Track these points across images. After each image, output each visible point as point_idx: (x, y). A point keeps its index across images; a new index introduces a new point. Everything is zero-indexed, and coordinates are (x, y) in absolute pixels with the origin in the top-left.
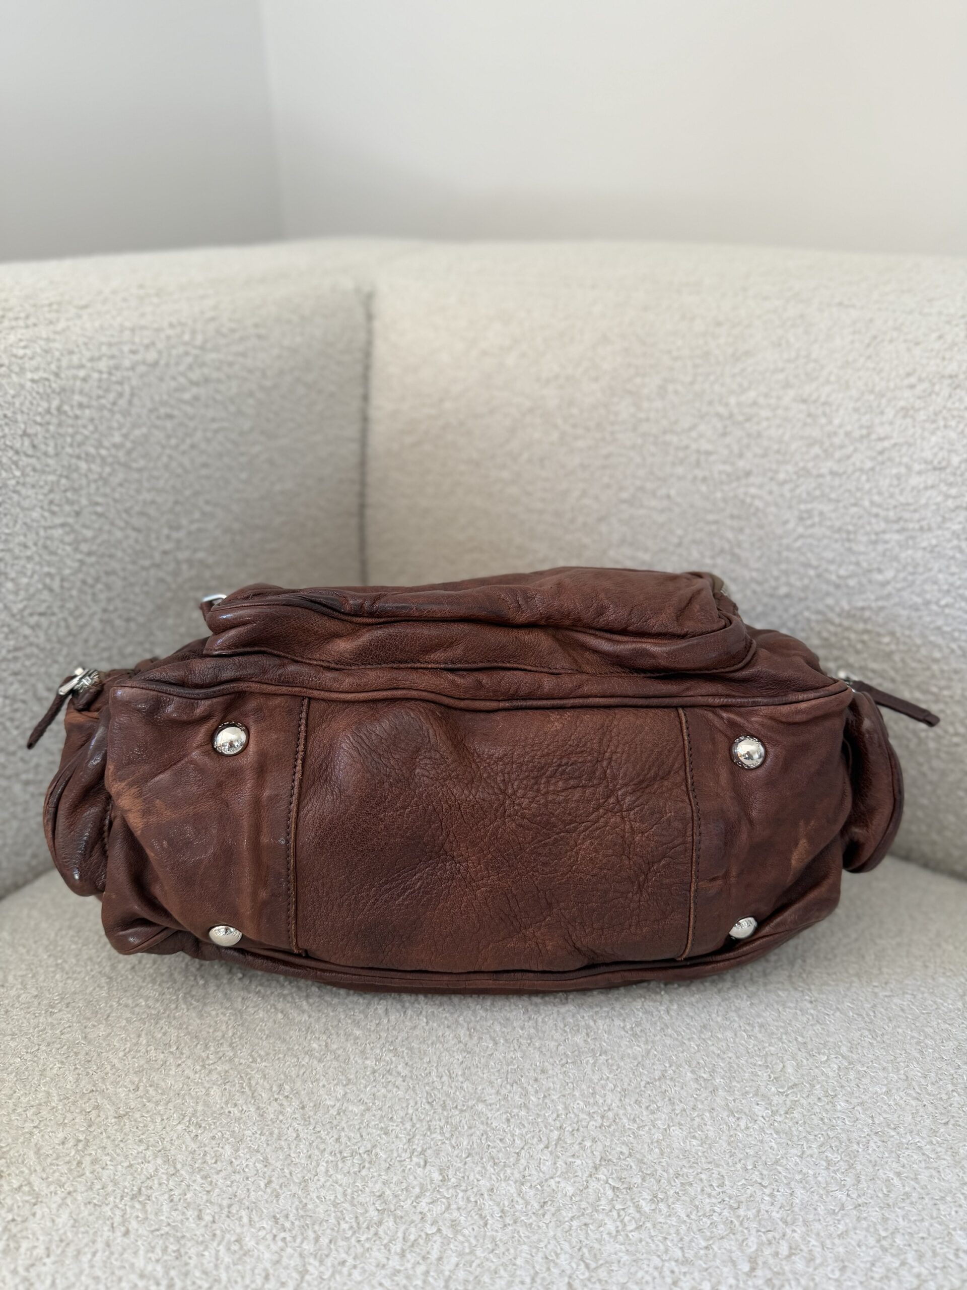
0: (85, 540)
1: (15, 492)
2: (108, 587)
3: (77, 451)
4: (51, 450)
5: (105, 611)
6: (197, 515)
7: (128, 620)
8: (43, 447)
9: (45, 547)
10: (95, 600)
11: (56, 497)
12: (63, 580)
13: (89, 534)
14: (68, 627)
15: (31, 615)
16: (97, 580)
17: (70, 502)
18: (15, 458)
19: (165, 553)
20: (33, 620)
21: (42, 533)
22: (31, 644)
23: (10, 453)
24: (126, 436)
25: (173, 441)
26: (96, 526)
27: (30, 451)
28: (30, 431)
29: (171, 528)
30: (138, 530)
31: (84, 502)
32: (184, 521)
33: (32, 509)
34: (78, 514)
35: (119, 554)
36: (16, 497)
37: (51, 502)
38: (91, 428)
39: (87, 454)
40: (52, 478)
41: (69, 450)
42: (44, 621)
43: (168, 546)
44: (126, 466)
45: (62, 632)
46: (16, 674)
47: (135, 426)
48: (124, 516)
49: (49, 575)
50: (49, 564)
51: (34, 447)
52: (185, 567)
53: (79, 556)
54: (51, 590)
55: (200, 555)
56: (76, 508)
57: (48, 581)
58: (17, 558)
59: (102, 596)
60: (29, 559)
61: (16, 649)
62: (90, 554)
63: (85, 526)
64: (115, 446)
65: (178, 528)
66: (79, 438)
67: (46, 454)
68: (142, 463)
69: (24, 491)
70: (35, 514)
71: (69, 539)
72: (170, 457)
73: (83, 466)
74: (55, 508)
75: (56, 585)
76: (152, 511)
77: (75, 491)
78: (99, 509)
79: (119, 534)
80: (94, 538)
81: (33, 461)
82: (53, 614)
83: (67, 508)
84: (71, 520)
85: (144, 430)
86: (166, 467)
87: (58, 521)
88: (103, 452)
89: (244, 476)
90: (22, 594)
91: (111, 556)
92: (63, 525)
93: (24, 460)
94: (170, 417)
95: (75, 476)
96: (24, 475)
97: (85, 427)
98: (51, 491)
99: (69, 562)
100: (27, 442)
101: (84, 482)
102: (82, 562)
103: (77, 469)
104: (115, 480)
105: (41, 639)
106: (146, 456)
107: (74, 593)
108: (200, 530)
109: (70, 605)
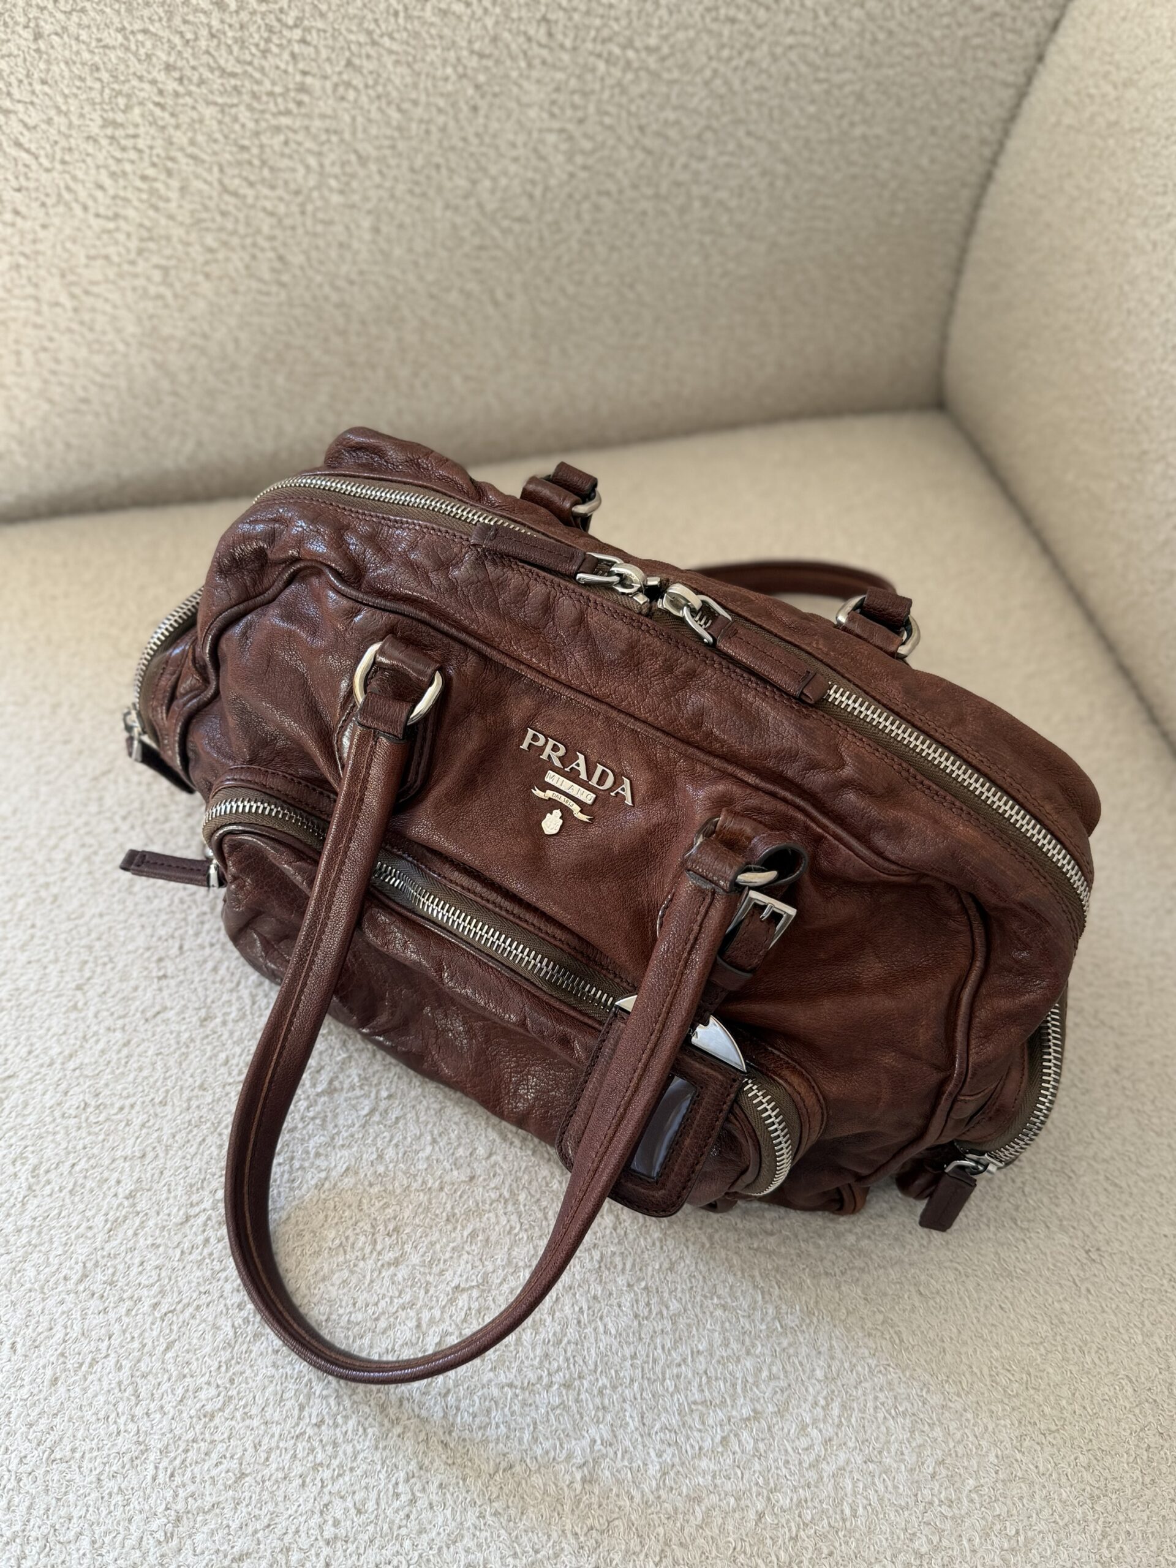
0: (583, 152)
1: (516, 84)
2: (597, 208)
3: (599, 48)
4: (568, 43)
5: (587, 232)
6: (731, 146)
7: (613, 248)
8: (560, 37)
9: (535, 150)
10: (578, 217)
11: (561, 98)
12: (547, 189)
13: (588, 145)
14: (541, 239)
15: (506, 217)
16: (586, 197)
17: (574, 107)
18: (525, 46)
19: (678, 184)
20: (506, 223)
21: (535, 135)
22: (498, 247)
23: (521, 39)
24: (665, 38)
25: (726, 53)
26: (600, 138)
27: (544, 39)
28: (551, 16)
29: (691, 155)
30: (648, 152)
31: (591, 109)
32: (711, 152)
33: (529, 106)
34: (581, 121)
35: (620, 174)
36: (515, 90)
37: (553, 102)
38: (624, 22)
39: (610, 53)
40: (560, 76)
41: (589, 46)
42: (517, 227)
43: (684, 177)
44: (655, 75)
45: (534, 243)
46: (477, 271)
47: (682, 26)
48: (636, 133)
49: (533, 182)
50: (536, 170)
51: (550, 35)
52: (697, 204)
53: (570, 168)
54: (531, 197)
55: (723, 195)
56: (580, 114)
57: (529, 187)
58: (501, 156)
59: (587, 217)
60: (516, 160)
61: (481, 248)
62: (585, 168)
63: (587, 136)
64: (649, 49)
65: (702, 158)
66: (606, 33)
67: (562, 46)
68: (676, 74)
69: (526, 84)
70: (533, 113)
71: (564, 146)
72: (715, 72)
73: (601, 66)
74: (556, 110)
75: (538, 192)
76: (673, 133)
77: (585, 94)
78: (607, 120)
79: (624, 152)
80: (594, 151)
81: (544, 53)
82: (528, 222)
83: (569, 112)
84: (570, 127)
85: (691, 33)
86: (707, 83)
87: (556, 125)
88: (631, 54)
89: (812, 109)
90: (499, 194)
91: (610, 175)
92: (562, 131)
93: (536, 49)
94: (733, 21)
95: (589, 77)
96: (530, 66)
97: (617, 19)
98: (557, 90)
99: (557, 171)
100: (543, 30)
101: (597, 86)
102: (572, 175)
103: (593, 70)
104: (635, 90)
105: (510, 244)
106: (684, 67)
107: (557, 205)
108: (728, 165)
109: (549, 217)
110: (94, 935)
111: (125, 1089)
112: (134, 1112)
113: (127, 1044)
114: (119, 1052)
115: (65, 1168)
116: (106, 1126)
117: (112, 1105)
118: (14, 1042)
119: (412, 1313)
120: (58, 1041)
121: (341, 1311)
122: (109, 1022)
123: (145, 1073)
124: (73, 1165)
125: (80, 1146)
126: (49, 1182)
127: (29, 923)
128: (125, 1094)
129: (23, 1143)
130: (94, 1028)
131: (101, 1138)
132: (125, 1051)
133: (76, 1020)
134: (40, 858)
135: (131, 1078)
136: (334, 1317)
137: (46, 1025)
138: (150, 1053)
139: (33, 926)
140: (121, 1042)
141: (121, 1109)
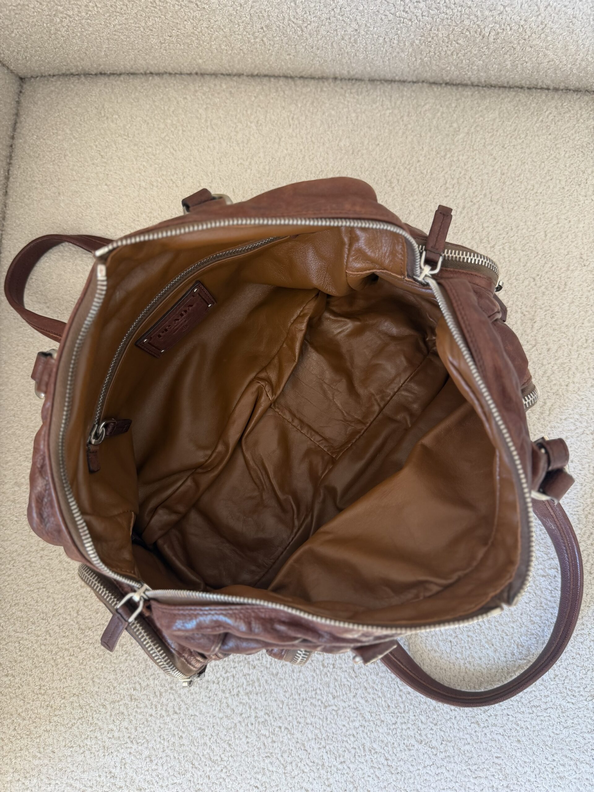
110: (297, 697)
111: (390, 693)
112: (404, 690)
113: (366, 689)
114: (369, 693)
115: (422, 726)
116: (407, 704)
117: (397, 700)
118: (345, 744)
119: (538, 578)
120: (352, 721)
121: (528, 609)
122: (351, 695)
123: (385, 682)
124: (422, 722)
125: (414, 718)
126: (426, 735)
127: (277, 729)
128: (393, 693)
129: (402, 745)
130: (351, 703)
131: (412, 707)
132: (370, 690)
133: (344, 712)
134: (237, 719)
135: (385, 689)
136: (530, 613)
137: (341, 727)
138: (375, 678)
139: (280, 727)
140: (364, 691)
141: (400, 696)
